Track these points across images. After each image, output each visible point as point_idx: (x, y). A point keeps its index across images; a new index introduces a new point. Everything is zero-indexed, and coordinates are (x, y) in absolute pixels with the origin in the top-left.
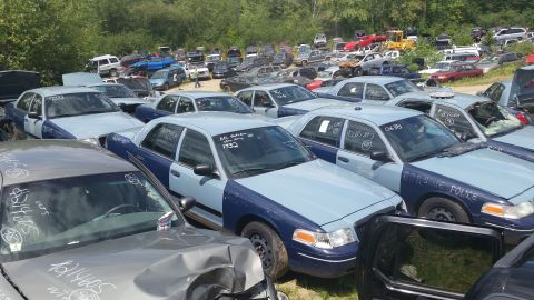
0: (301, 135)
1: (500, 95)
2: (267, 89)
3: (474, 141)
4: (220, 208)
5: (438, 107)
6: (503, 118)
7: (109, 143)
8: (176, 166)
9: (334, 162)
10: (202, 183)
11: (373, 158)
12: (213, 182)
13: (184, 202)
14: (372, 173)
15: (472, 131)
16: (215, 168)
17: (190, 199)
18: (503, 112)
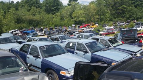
0: (65, 47)
1: (117, 37)
2: (58, 36)
3: (110, 48)
4: (40, 67)
5: (101, 39)
6: (118, 42)
7: (11, 50)
8: (28, 56)
9: (74, 54)
10: (35, 60)
11: (83, 52)
12: (38, 59)
13: (28, 65)
14: (83, 56)
15: (110, 45)
16: (39, 55)
17: (30, 64)
18: (118, 40)
